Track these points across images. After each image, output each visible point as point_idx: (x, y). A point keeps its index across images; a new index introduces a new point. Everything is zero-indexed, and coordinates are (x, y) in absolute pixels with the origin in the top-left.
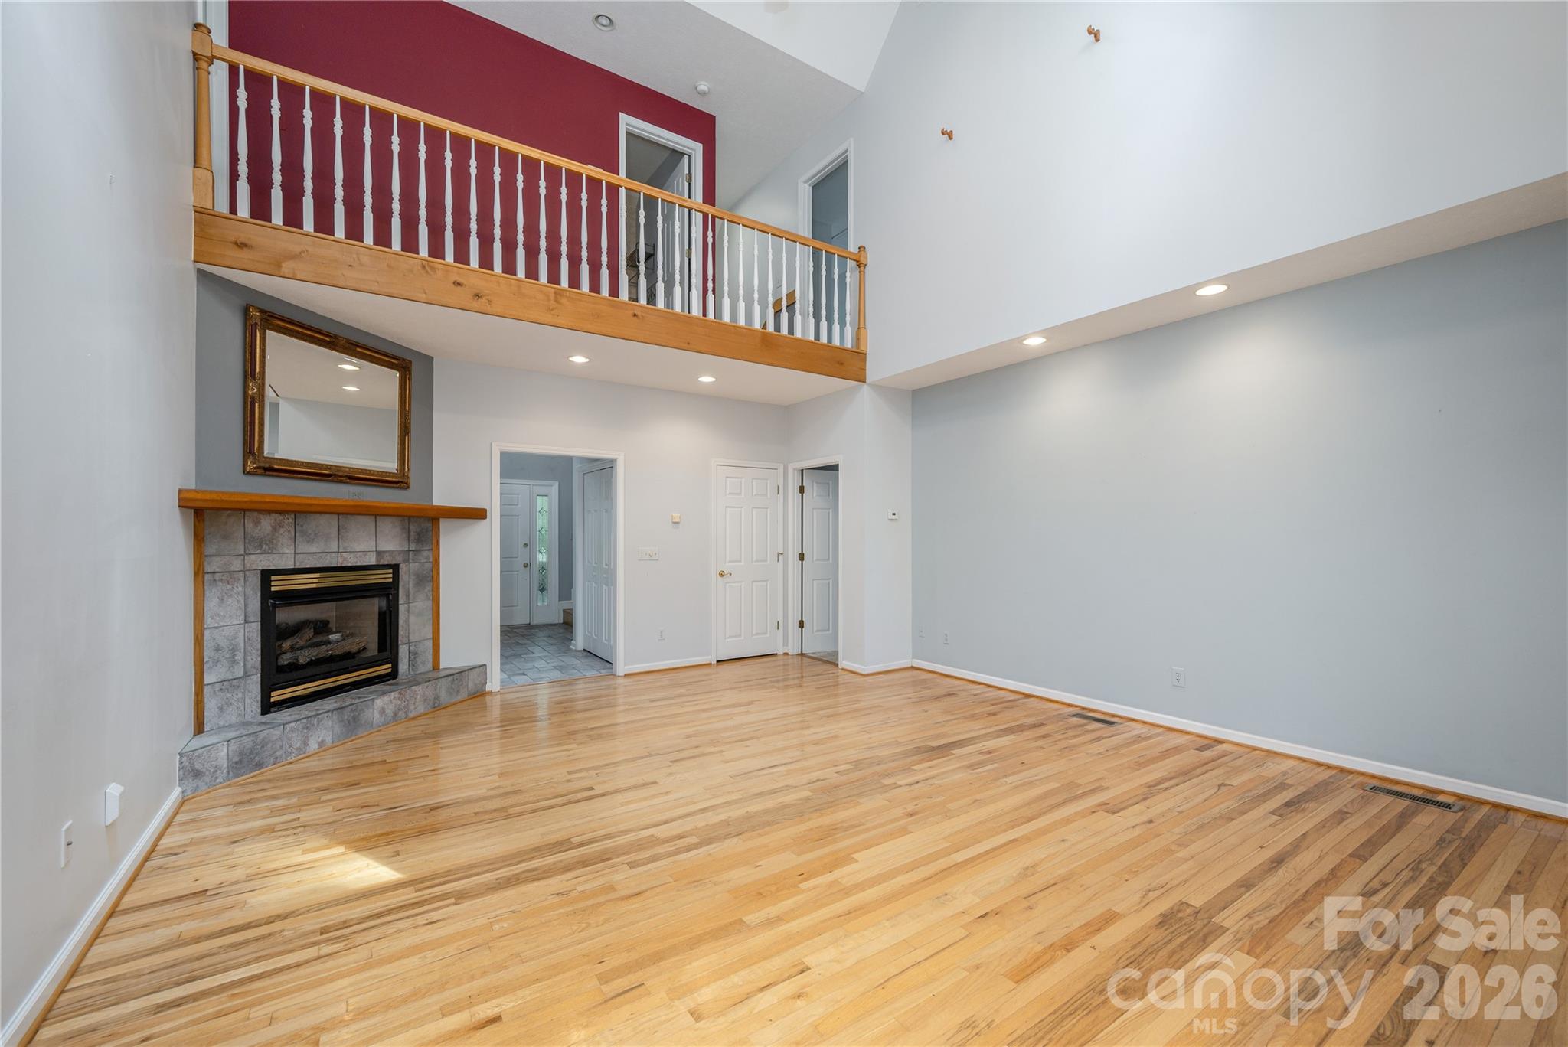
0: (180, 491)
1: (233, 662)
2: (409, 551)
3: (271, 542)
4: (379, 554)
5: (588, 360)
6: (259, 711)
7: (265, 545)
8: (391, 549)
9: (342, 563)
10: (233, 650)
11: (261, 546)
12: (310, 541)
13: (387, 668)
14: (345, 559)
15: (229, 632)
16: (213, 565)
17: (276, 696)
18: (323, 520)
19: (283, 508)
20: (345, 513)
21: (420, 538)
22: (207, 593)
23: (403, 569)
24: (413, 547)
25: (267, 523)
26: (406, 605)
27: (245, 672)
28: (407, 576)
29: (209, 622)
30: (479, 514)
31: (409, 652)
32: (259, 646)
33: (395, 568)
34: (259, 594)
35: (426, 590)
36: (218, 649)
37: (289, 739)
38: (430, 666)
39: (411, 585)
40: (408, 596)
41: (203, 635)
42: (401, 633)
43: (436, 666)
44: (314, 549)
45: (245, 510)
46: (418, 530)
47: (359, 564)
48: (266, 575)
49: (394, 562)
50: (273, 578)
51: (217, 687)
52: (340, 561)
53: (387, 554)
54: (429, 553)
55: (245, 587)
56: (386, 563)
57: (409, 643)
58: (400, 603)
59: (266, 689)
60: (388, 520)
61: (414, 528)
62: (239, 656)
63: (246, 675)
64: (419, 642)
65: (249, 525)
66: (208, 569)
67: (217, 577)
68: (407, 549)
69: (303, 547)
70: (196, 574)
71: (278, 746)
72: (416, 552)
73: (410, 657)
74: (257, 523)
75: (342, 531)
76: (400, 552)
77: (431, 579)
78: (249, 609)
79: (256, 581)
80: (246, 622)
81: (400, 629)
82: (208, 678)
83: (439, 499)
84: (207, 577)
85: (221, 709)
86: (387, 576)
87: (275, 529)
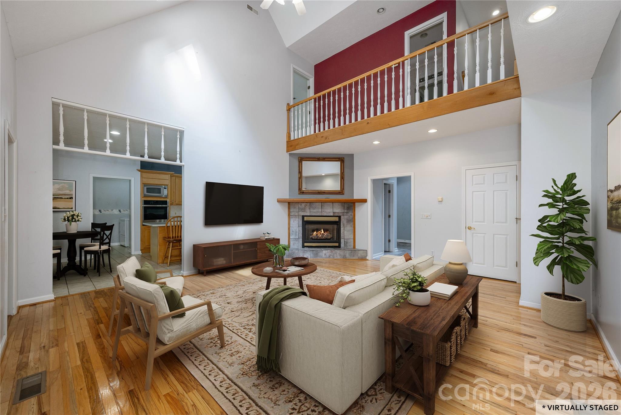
0: (277, 199)
1: (296, 235)
2: (344, 212)
3: (304, 209)
4: (334, 213)
5: (379, 142)
6: (302, 247)
7: (303, 210)
8: (338, 211)
9: (322, 215)
10: (296, 232)
11: (302, 210)
12: (314, 209)
13: (337, 244)
14: (323, 214)
15: (295, 228)
16: (292, 214)
17: (306, 244)
18: (317, 204)
19: (307, 201)
20: (323, 202)
21: (348, 208)
22: (291, 220)
23: (342, 217)
24: (346, 211)
25: (303, 205)
26: (343, 228)
27: (299, 237)
28: (343, 219)
29: (291, 226)
30: (365, 201)
31: (345, 241)
32: (302, 232)
33: (340, 217)
34: (302, 221)
35: (351, 224)
36: (293, 232)
37: (300, 254)
38: (352, 247)
39: (345, 222)
40: (344, 225)
41: (290, 228)
42: (342, 235)
43: (354, 247)
44: (315, 211)
45: (298, 202)
46: (348, 206)
47: (327, 215)
48: (303, 217)
49: (339, 215)
50: (305, 217)
51: (293, 239)
52: (322, 214)
53: (337, 213)
54: (352, 213)
55: (298, 219)
56: (336, 215)
57: (344, 239)
58: (341, 227)
59: (304, 242)
60: (337, 203)
61: (346, 206)
62: (297, 234)
63: (299, 238)
64: (348, 239)
65: (299, 206)
66: (291, 215)
67: (293, 216)
68: (343, 211)
69: (312, 210)
70: (288, 215)
71: (297, 254)
72: (347, 213)
73: (345, 243)
74: (301, 205)
75: (322, 207)
76: (341, 213)
77: (352, 221)
78: (300, 224)
79: (301, 218)
80: (299, 227)
81: (341, 234)
82: (291, 237)
83: (356, 197)
84: (291, 216)
85: (293, 244)
86: (337, 219)
87: (305, 206)
